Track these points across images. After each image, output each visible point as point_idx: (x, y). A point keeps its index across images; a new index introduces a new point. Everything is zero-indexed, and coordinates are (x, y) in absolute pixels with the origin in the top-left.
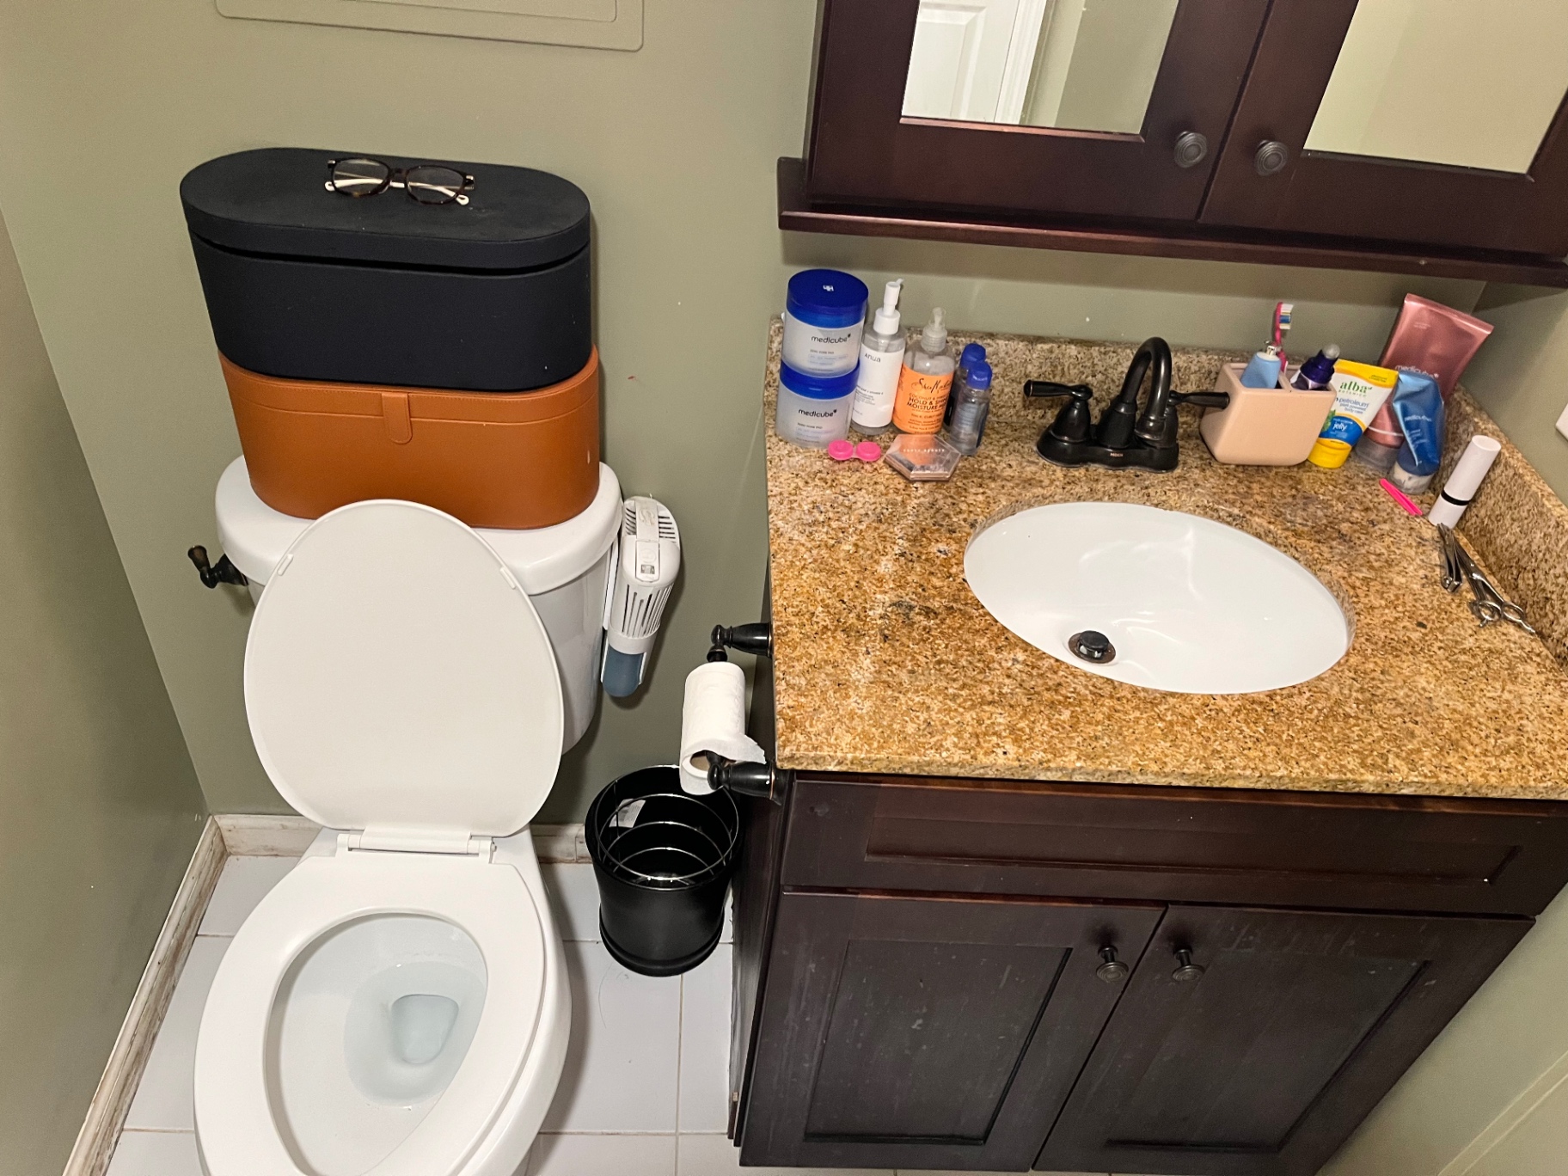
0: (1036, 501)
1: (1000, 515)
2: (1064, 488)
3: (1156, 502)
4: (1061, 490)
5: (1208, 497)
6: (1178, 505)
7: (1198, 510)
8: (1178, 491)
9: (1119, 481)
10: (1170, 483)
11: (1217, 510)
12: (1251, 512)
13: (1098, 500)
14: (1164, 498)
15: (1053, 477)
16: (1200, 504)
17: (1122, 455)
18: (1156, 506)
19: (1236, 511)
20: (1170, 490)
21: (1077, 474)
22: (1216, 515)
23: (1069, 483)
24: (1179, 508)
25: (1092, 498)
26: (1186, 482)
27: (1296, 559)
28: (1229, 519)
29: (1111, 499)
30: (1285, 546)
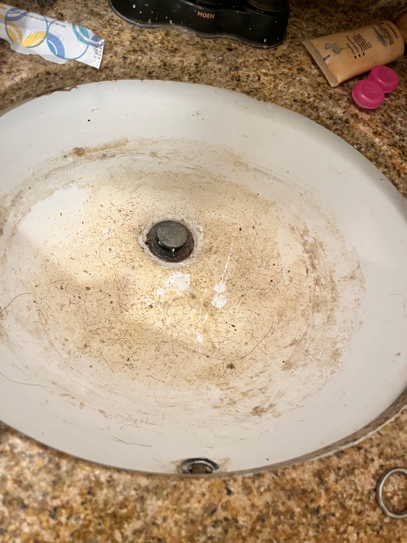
0: (84, 75)
1: (22, 93)
2: (125, 58)
3: (247, 89)
4: (121, 60)
5: (309, 88)
6: (273, 96)
7: (295, 106)
8: (275, 76)
9: (204, 55)
10: (268, 64)
11: (317, 109)
12: (356, 116)
13: (175, 79)
14: (256, 85)
15: (116, 39)
16: (298, 98)
17: (213, 16)
18: (248, 93)
19: (339, 112)
20: (266, 75)
21: (151, 37)
22: (315, 114)
23: (135, 51)
24: (274, 100)
25: (167, 75)
26: (289, 66)
27: (396, 185)
28: (329, 122)
29: (193, 80)
30: (386, 167)
